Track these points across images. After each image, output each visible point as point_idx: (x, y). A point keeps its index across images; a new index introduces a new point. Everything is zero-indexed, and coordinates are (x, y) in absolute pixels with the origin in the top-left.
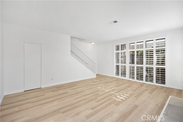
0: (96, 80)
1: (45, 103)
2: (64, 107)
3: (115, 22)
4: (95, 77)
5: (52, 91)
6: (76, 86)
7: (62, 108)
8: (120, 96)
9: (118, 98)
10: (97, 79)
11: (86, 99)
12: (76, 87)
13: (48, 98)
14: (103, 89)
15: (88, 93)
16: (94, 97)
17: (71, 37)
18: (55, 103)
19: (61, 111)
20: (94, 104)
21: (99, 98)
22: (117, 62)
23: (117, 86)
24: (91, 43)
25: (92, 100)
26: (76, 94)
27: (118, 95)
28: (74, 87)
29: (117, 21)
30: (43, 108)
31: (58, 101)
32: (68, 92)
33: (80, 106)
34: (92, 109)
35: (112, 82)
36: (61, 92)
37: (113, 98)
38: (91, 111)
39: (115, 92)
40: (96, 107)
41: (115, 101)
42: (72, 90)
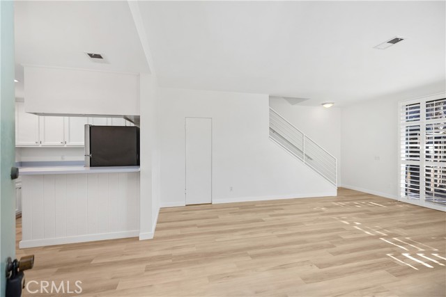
0: (336, 202)
1: (219, 232)
2: (256, 248)
3: (396, 41)
4: (335, 194)
5: (231, 213)
6: (282, 209)
7: (250, 248)
8: (414, 255)
9: (404, 259)
10: (340, 201)
11: (305, 242)
12: (282, 212)
13: (225, 224)
14: (356, 227)
15: (313, 230)
16: (327, 242)
17: (270, 97)
18: (237, 236)
19: (250, 252)
20: (324, 255)
21: (339, 247)
22: (411, 156)
23: (405, 228)
24: (323, 104)
25: (322, 247)
26: (281, 225)
27: (405, 252)
28: (277, 212)
29: (399, 37)
30: (217, 240)
31: (243, 232)
32: (264, 219)
33: (288, 253)
34: (320, 266)
35: (387, 213)
36: (249, 216)
37: (388, 255)
38: (316, 270)
39: (396, 242)
40: (330, 265)
41: (393, 263)
42: (271, 216)
